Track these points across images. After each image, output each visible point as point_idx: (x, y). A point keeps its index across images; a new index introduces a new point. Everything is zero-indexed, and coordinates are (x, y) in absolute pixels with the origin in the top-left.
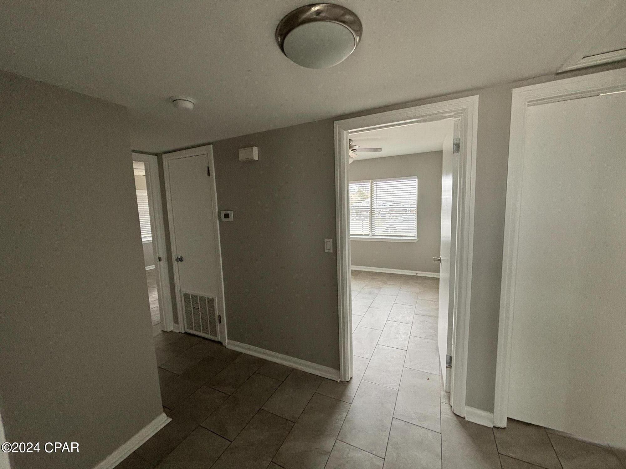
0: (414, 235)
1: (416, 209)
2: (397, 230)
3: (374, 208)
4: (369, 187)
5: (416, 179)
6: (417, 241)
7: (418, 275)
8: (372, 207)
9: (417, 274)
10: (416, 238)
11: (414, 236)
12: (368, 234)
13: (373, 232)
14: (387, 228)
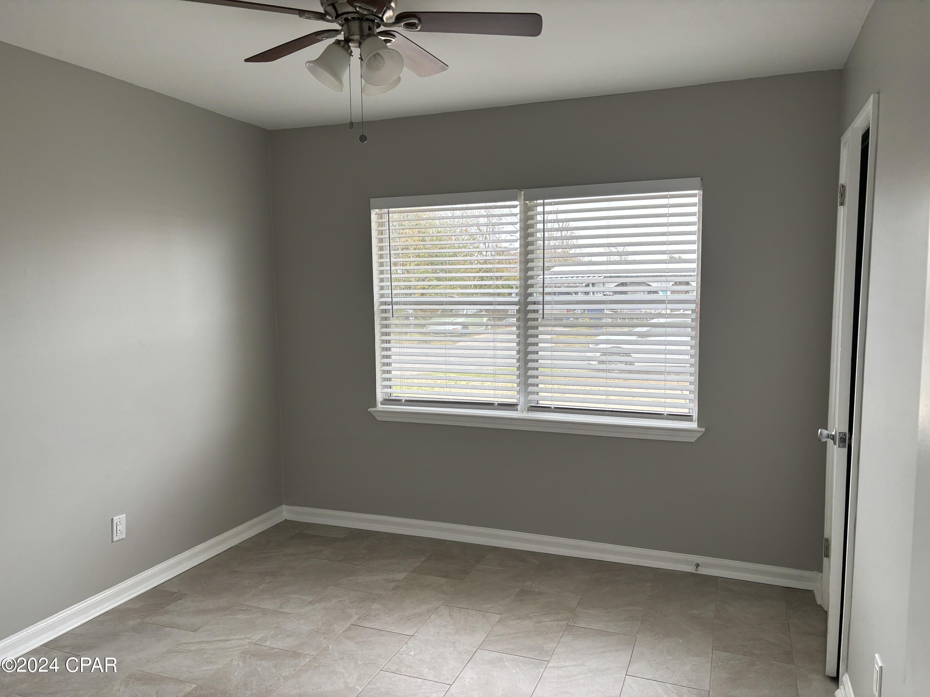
0: (684, 411)
1: (693, 311)
2: (632, 363)
3: (535, 303)
4: (516, 219)
5: (696, 192)
6: (699, 435)
7: (702, 571)
8: (530, 299)
9: (698, 565)
10: (693, 425)
11: (687, 418)
12: (514, 401)
13: (531, 397)
14: (604, 358)
